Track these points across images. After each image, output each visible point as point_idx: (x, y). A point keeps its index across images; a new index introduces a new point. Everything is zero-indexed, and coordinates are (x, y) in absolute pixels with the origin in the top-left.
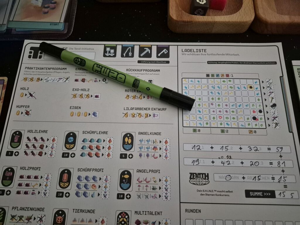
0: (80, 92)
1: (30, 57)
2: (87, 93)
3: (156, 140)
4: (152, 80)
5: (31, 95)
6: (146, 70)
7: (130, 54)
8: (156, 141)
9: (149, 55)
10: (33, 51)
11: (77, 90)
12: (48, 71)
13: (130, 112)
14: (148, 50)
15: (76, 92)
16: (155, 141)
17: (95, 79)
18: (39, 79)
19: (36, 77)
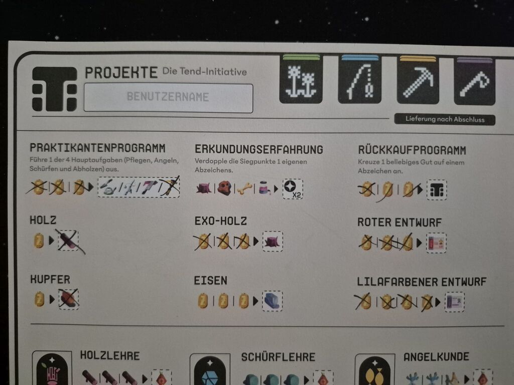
0: (218, 230)
1: (37, 105)
2: (238, 231)
3: (454, 374)
4: (441, 185)
5: (67, 241)
6: (423, 149)
7: (369, 90)
8: (453, 378)
9: (429, 94)
10: (43, 83)
11: (209, 221)
12: (106, 155)
13: (378, 292)
14: (426, 75)
15: (205, 229)
16: (450, 378)
17: (262, 183)
18: (80, 185)
19: (70, 179)
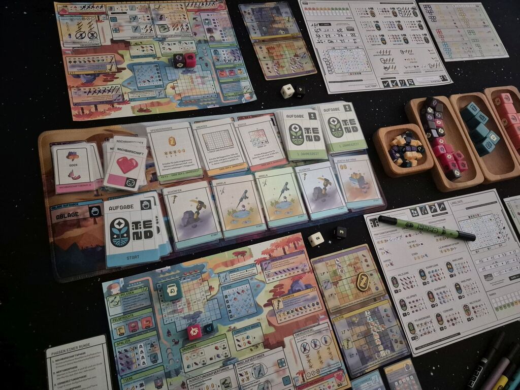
0: (412, 244)
1: (372, 226)
2: (415, 243)
4: (444, 227)
5: (387, 252)
6: (439, 221)
7: (426, 212)
9: (435, 211)
10: (372, 222)
11: (410, 242)
12: (388, 234)
13: (443, 249)
14: (434, 207)
15: (410, 244)
16: (462, 263)
17: (416, 233)
18: (385, 240)
19: (383, 239)
